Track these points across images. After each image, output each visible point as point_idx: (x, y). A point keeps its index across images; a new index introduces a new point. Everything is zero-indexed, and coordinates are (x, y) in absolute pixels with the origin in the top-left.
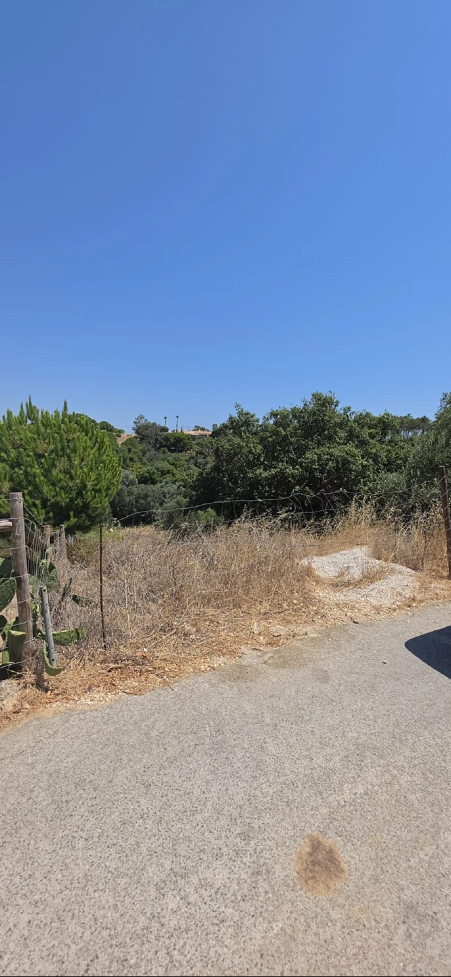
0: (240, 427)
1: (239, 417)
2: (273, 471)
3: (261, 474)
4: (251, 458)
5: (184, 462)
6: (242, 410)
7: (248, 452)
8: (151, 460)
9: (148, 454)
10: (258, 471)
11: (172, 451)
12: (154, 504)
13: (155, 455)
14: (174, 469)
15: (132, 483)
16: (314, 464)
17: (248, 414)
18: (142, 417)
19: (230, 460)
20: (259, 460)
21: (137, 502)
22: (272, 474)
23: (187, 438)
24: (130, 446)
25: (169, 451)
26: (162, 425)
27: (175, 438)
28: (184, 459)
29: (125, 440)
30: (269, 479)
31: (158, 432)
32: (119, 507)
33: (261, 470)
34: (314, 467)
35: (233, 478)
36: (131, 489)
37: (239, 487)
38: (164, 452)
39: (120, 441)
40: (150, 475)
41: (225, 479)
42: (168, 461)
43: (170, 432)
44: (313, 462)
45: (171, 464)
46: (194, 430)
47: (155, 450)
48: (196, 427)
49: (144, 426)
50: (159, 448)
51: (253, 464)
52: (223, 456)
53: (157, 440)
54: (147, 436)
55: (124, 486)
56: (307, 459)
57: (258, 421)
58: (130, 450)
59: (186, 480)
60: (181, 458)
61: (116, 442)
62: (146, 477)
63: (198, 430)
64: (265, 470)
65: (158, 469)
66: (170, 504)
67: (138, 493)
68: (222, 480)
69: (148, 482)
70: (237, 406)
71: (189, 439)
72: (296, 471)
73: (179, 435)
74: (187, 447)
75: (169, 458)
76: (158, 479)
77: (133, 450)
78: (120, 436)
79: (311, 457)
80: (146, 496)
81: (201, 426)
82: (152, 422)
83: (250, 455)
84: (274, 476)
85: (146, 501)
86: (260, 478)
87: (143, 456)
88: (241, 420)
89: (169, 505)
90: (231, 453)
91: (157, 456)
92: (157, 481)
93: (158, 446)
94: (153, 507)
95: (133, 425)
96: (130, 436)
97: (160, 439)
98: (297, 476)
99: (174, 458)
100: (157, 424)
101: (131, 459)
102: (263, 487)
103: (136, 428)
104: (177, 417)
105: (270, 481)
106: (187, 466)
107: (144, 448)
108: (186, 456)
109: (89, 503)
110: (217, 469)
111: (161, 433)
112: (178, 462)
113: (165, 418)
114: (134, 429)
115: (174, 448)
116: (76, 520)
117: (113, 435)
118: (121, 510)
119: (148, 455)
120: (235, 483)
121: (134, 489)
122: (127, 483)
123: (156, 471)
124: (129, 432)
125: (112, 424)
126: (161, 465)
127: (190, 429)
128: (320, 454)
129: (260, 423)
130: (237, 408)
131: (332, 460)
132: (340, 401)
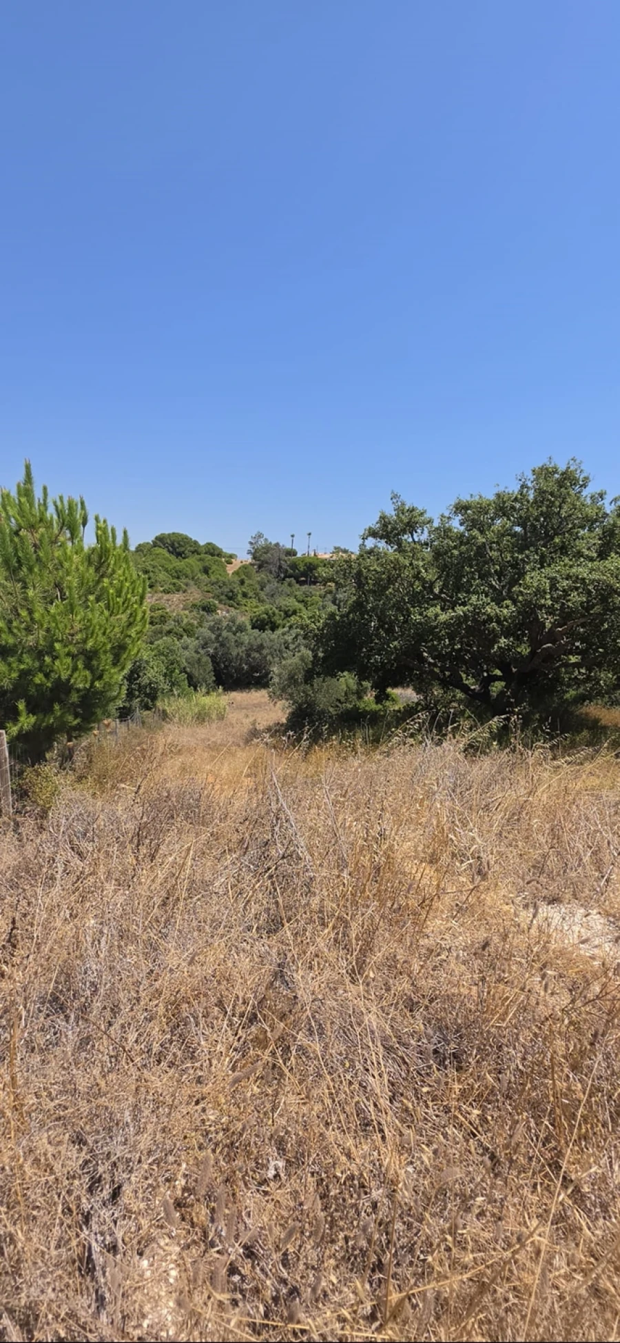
0: (398, 534)
1: (397, 515)
2: (460, 610)
3: (437, 616)
4: (418, 587)
5: (318, 599)
6: (403, 504)
7: (413, 577)
8: (272, 596)
9: (267, 587)
10: (431, 612)
11: (302, 583)
12: (271, 659)
13: (277, 588)
14: (304, 609)
15: (241, 629)
16: (544, 597)
17: (412, 510)
18: (260, 536)
19: (380, 590)
20: (432, 592)
21: (248, 655)
22: (458, 617)
23: (322, 565)
24: (243, 577)
25: (297, 583)
26: (288, 546)
27: (306, 565)
28: (318, 593)
29: (237, 567)
30: (452, 625)
31: (284, 557)
32: (224, 663)
33: (438, 609)
34: (543, 601)
35: (386, 623)
36: (239, 637)
37: (396, 639)
38: (290, 585)
39: (230, 570)
40: (269, 618)
41: (373, 624)
42: (295, 597)
43: (299, 555)
44: (540, 592)
45: (299, 602)
46: (333, 553)
47: (278, 582)
48: (335, 548)
49: (263, 548)
50: (284, 579)
51: (422, 598)
52: (368, 584)
53: (280, 567)
54: (267, 563)
55: (230, 634)
56: (528, 587)
57: (431, 521)
58: (242, 582)
59: (307, 626)
60: (313, 593)
61: (225, 571)
62: (264, 619)
64: (444, 608)
65: (280, 608)
66: (292, 661)
67: (249, 643)
68: (367, 625)
69: (267, 627)
70: (395, 497)
71: (324, 566)
72: (505, 611)
73: (311, 561)
75: (297, 593)
76: (280, 622)
77: (247, 582)
78: (231, 563)
79: (535, 584)
80: (261, 647)
81: (342, 547)
82: (274, 542)
83: (417, 583)
84: (460, 620)
85: (260, 654)
86: (434, 624)
87: (262, 590)
88: (401, 521)
89: (289, 661)
90: (382, 580)
91: (280, 590)
92: (279, 625)
93: (282, 575)
94: (271, 663)
95: (249, 547)
96: (244, 563)
97: (285, 566)
98: (506, 620)
99: (304, 593)
100: (281, 544)
101: (245, 595)
102: (440, 639)
103: (253, 551)
104: (310, 534)
105: (453, 629)
106: (321, 603)
107: (263, 578)
108: (320, 589)
109: (68, 680)
110: (358, 606)
111: (286, 558)
112: (309, 599)
113: (293, 536)
114: (249, 552)
115: (303, 579)
116: (33, 719)
117: (221, 562)
118: (226, 667)
119: (267, 589)
120: (390, 631)
121: (245, 639)
122: (234, 629)
123: (277, 611)
124: (244, 557)
125: (220, 546)
126: (284, 603)
128: (554, 578)
129: (436, 524)
130: (395, 501)
131: (577, 589)
132: (591, 478)
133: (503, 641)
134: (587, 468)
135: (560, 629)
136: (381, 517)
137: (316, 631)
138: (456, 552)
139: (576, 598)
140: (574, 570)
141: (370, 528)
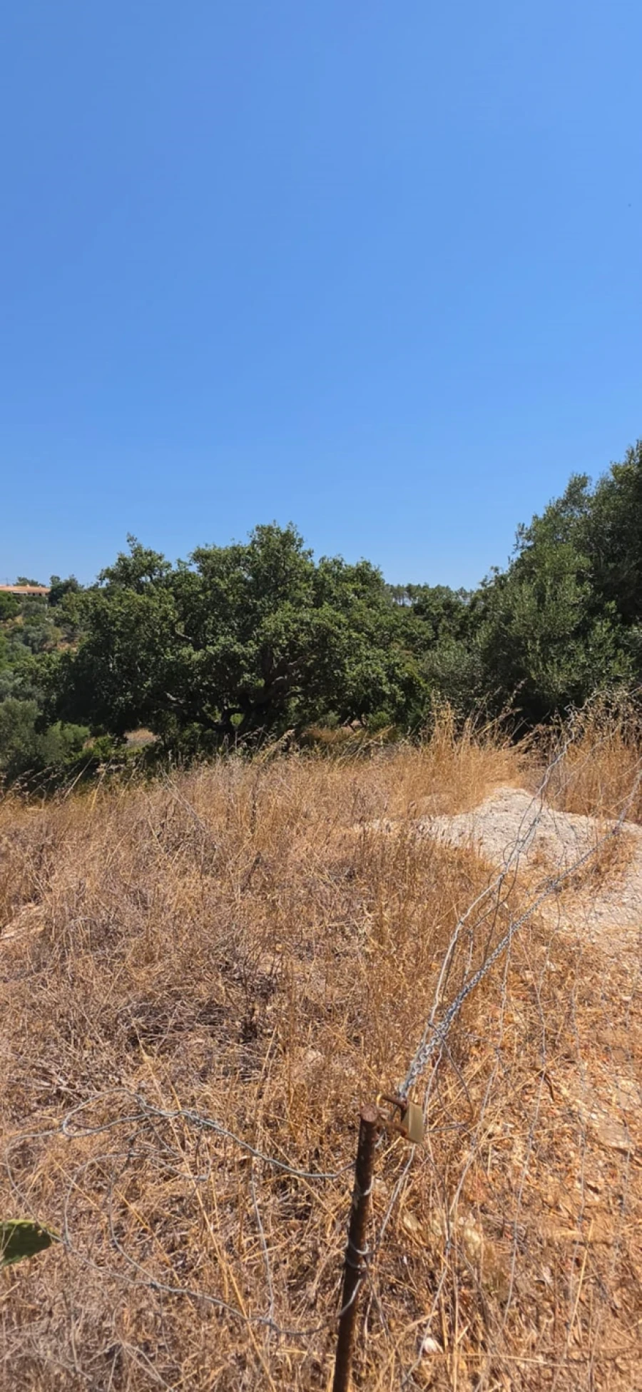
0: (140, 576)
1: (136, 558)
2: (210, 650)
3: (190, 655)
6: (140, 547)
10: (183, 652)
16: (281, 638)
17: (150, 554)
20: (174, 633)
22: (209, 656)
23: (6, 598)
30: (204, 663)
33: (189, 649)
41: (111, 665)
44: (277, 634)
46: (17, 585)
48: (20, 579)
56: (267, 630)
57: (169, 566)
59: (37, 671)
63: (24, 585)
64: (197, 648)
70: (131, 539)
71: (9, 599)
72: (251, 650)
74: (7, 613)
79: (273, 627)
81: (30, 579)
83: (165, 624)
84: (211, 659)
86: (188, 662)
88: (140, 563)
98: (250, 657)
105: (205, 667)
108: (5, 627)
127: (11, 583)
128: (287, 622)
129: (174, 570)
130: (131, 543)
131: (303, 630)
132: (304, 540)
133: (247, 676)
134: (301, 532)
135: (291, 664)
136: (119, 559)
137: (48, 675)
138: (202, 597)
139: (304, 639)
140: (300, 615)
141: (108, 570)
